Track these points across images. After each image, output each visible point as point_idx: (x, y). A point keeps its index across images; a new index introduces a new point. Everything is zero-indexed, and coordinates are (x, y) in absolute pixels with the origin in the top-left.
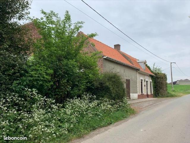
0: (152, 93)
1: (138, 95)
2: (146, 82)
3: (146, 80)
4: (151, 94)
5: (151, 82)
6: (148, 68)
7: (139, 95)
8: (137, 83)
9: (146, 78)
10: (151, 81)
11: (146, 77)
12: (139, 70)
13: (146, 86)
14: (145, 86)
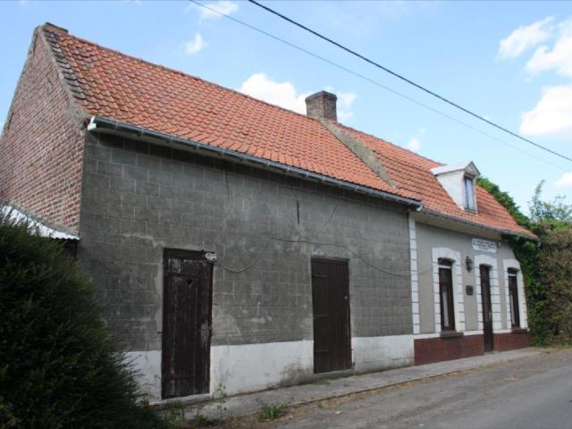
0: (524, 324)
1: (416, 342)
2: (477, 272)
3: (478, 261)
4: (514, 333)
5: (511, 270)
6: (502, 202)
7: (419, 344)
8: (409, 278)
9: (479, 253)
10: (516, 264)
11: (476, 248)
12: (414, 207)
13: (478, 290)
14: (469, 290)
